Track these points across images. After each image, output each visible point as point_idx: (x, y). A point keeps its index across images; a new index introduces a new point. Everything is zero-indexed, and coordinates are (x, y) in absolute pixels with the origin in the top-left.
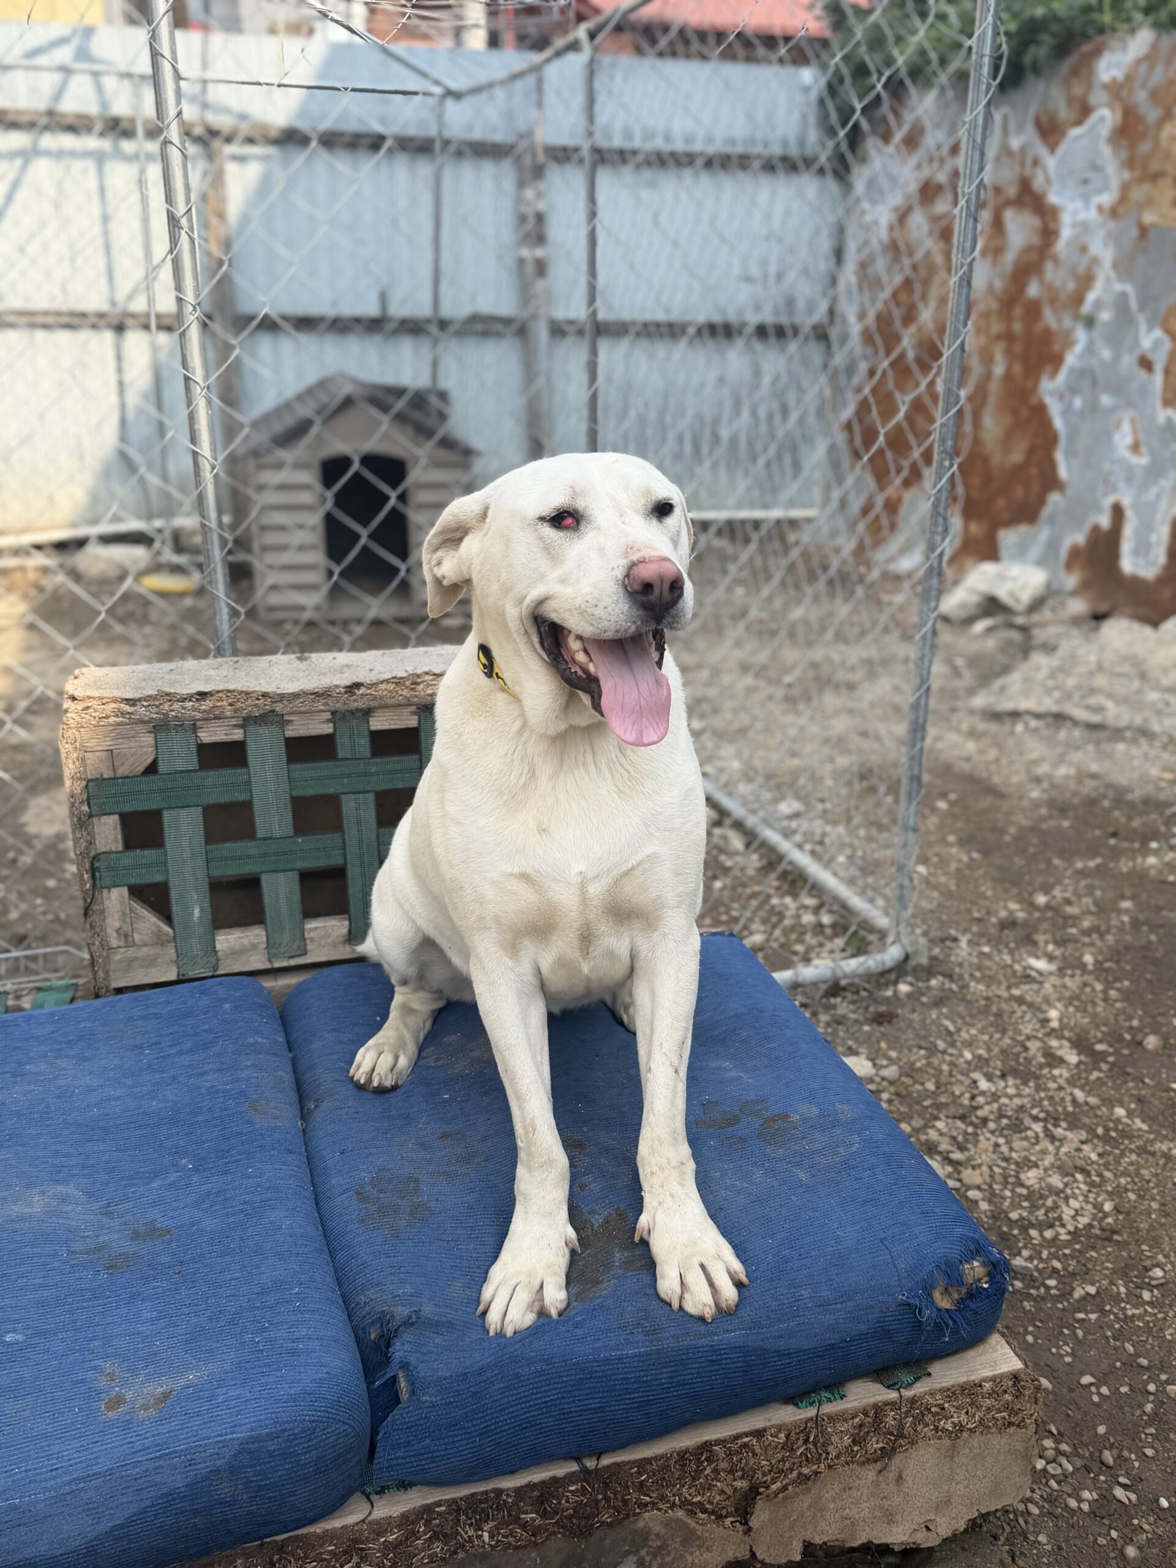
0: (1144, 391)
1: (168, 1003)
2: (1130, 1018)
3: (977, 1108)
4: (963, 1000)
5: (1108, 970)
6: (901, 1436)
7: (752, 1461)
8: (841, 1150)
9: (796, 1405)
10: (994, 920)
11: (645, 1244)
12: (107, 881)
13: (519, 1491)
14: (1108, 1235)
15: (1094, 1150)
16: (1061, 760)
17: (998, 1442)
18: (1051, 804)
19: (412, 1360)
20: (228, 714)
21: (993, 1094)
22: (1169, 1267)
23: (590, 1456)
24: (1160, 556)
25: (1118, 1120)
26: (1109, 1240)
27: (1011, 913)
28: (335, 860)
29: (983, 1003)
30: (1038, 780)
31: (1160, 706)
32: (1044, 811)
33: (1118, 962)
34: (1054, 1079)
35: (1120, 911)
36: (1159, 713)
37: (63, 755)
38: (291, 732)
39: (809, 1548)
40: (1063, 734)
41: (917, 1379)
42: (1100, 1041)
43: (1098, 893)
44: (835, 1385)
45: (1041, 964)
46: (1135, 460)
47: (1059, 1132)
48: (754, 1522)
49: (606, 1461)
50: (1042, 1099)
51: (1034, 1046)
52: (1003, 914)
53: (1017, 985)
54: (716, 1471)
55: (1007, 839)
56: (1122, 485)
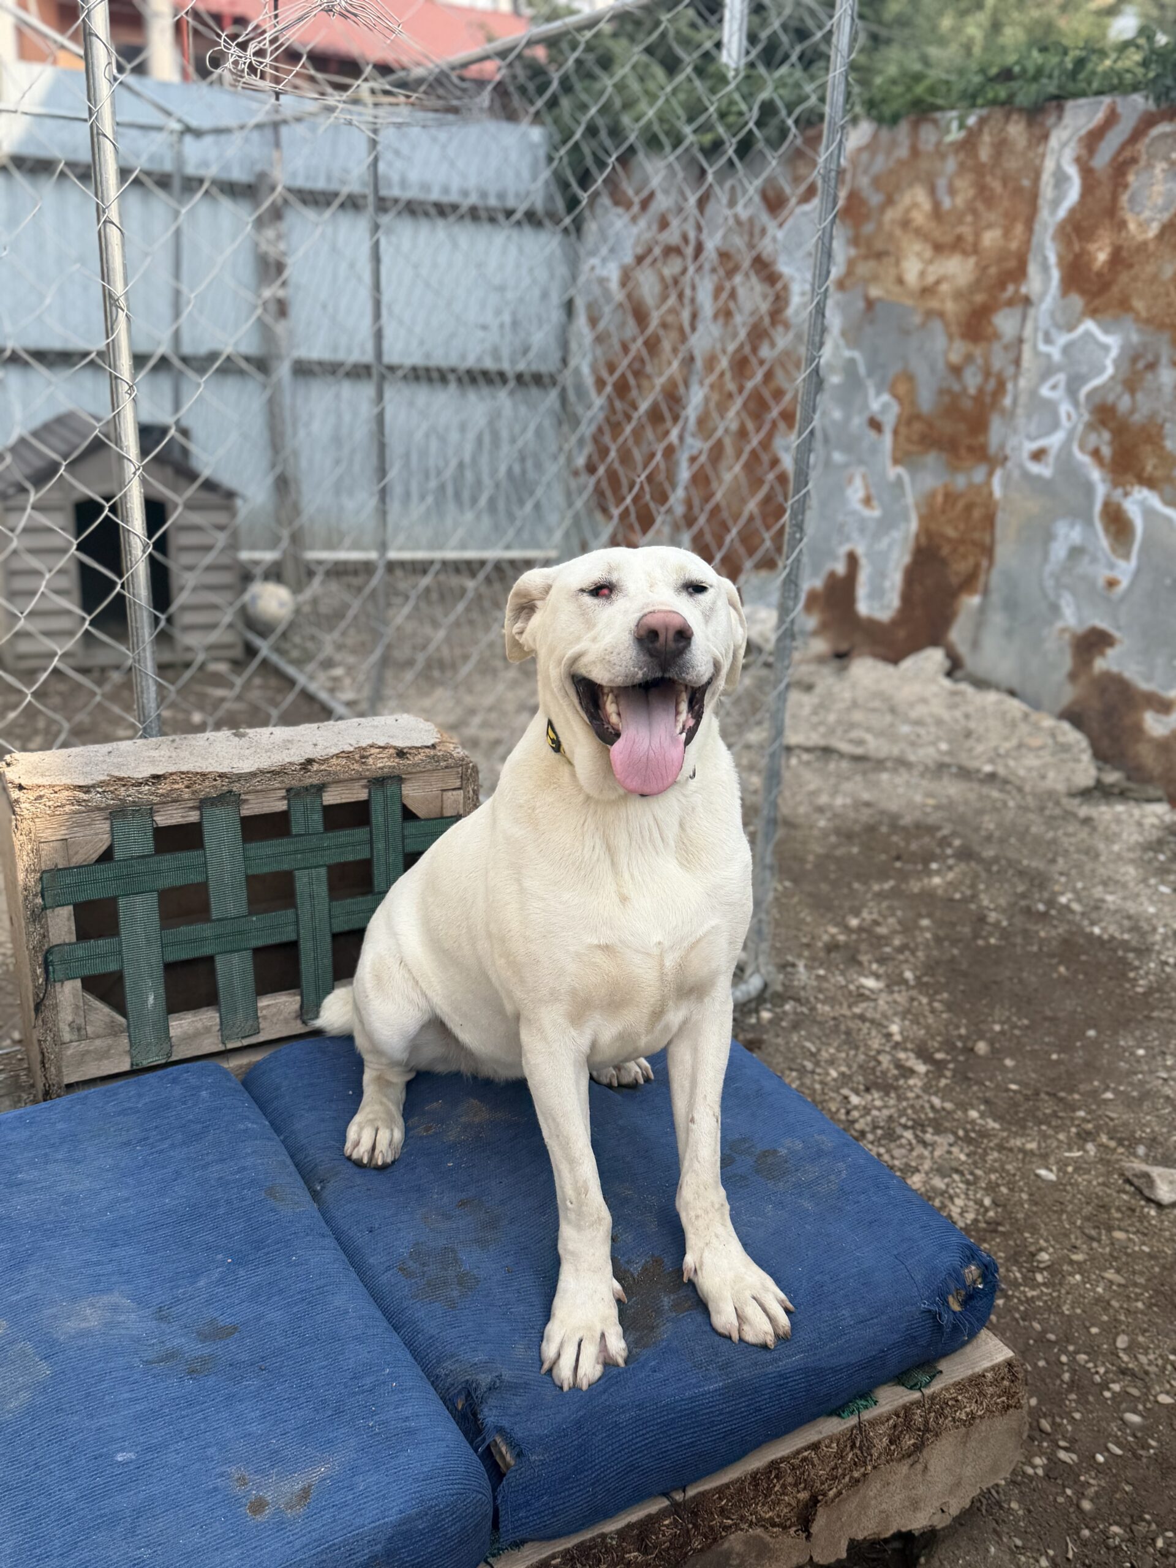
0: (874, 450)
1: (140, 1096)
2: (957, 1027)
3: (853, 1122)
4: (815, 1021)
5: (926, 984)
6: (927, 1430)
7: (812, 1472)
8: (832, 1177)
9: (839, 1415)
10: (820, 944)
11: (692, 1285)
12: (59, 975)
13: (621, 1534)
14: (993, 1227)
15: (962, 1151)
16: (835, 792)
17: (1002, 1424)
18: (837, 831)
19: (505, 1423)
20: (186, 796)
21: (865, 1108)
22: (1051, 1250)
23: (675, 1489)
24: (894, 601)
25: (973, 1122)
26: (995, 1231)
27: (833, 936)
28: (288, 936)
29: (832, 1023)
30: (820, 810)
31: (913, 738)
32: (833, 839)
33: (933, 976)
34: (910, 1088)
35: (923, 929)
36: (913, 744)
37: (17, 847)
38: (246, 811)
39: (853, 1545)
40: (832, 766)
41: (933, 1377)
42: (938, 1050)
43: (899, 913)
44: (866, 1395)
45: (870, 983)
46: (867, 513)
47: (928, 1137)
48: (815, 1529)
49: (691, 1492)
50: (905, 1109)
51: (885, 1059)
52: (826, 938)
53: (855, 1003)
54: (784, 1486)
55: (809, 866)
56: (855, 535)
